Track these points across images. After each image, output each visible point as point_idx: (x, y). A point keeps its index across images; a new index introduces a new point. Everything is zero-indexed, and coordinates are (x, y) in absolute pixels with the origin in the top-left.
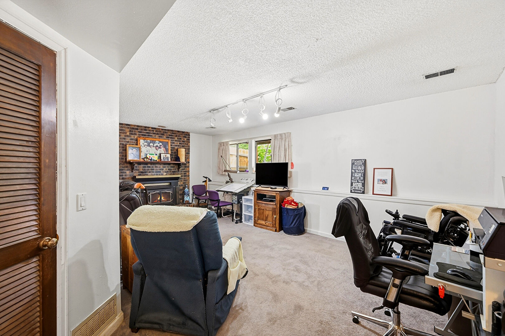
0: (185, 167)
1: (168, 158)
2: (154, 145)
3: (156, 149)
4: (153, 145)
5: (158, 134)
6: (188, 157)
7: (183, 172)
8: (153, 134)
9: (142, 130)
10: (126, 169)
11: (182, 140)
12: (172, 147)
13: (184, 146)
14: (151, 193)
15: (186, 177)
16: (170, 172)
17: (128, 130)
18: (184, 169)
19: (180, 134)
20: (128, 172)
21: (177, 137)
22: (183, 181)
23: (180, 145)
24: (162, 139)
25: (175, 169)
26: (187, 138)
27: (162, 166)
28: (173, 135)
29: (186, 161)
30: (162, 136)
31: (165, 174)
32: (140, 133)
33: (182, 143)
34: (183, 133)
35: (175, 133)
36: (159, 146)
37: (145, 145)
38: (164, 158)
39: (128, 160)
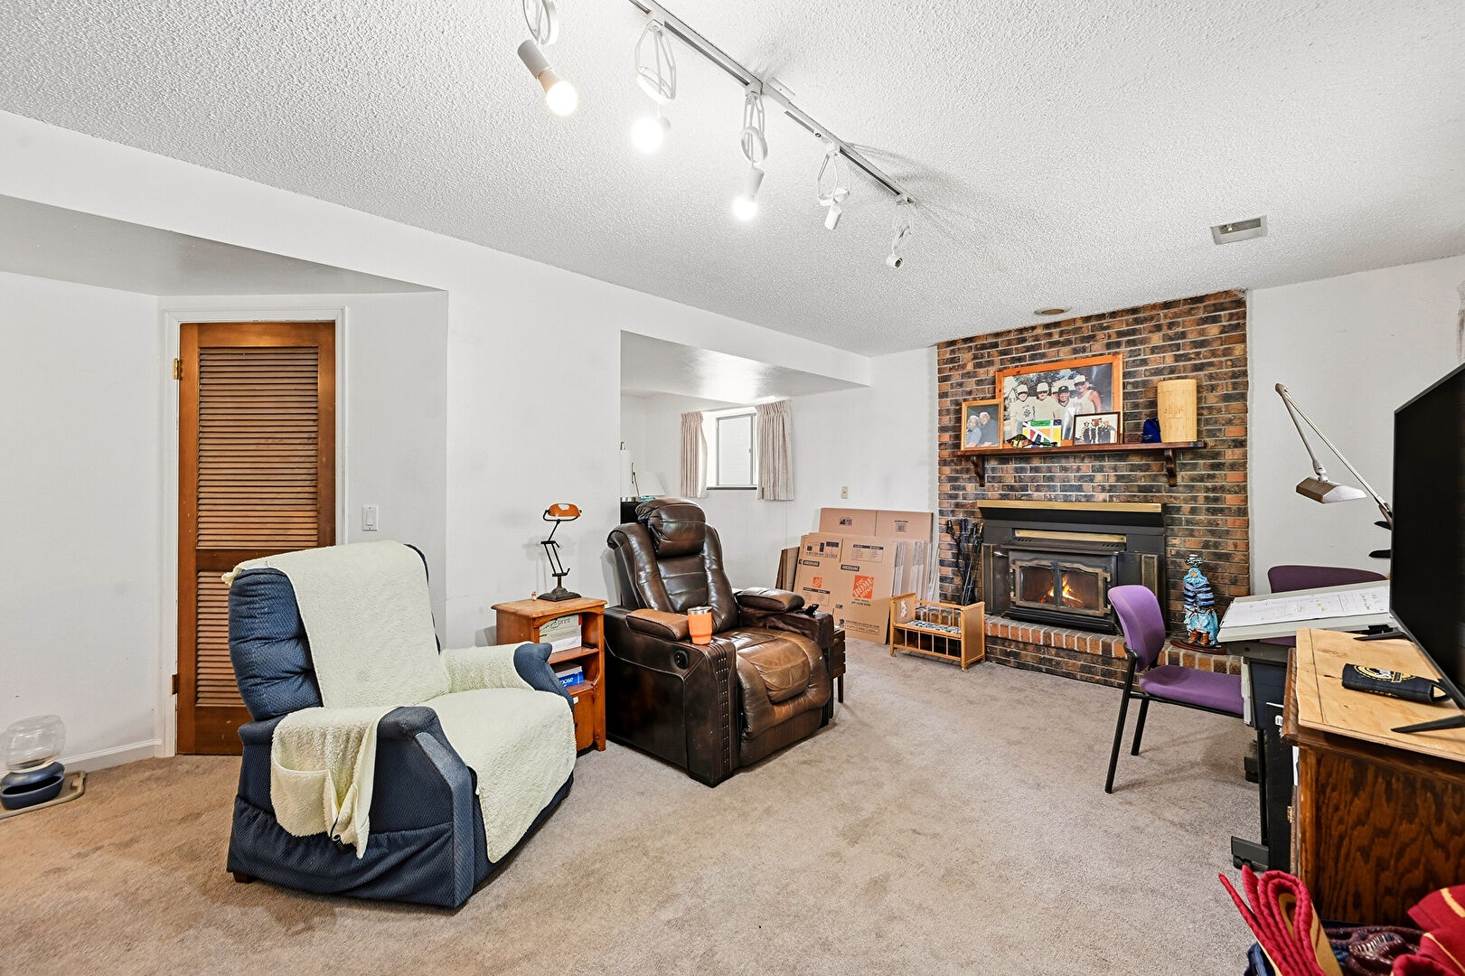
1: (1105, 432)
2: (1050, 386)
3: (1060, 401)
4: (1047, 388)
6: (1230, 416)
7: (1198, 491)
8: (1050, 348)
9: (1009, 345)
10: (965, 476)
11: (1192, 337)
12: (1132, 383)
13: (1202, 363)
14: (1019, 563)
15: (1219, 517)
16: (1127, 489)
17: (970, 355)
18: (1209, 476)
19: (1176, 315)
20: (971, 487)
21: (1161, 334)
22: (1204, 535)
23: (1181, 364)
24: (1087, 357)
25: (1154, 478)
26: (1224, 324)
27: (1086, 466)
28: (1141, 326)
29: (1214, 435)
30: (1087, 345)
31: (1101, 499)
32: (1006, 355)
33: (1191, 351)
34: (1195, 306)
35: (1152, 318)
36: (1072, 388)
37: (1019, 394)
38: (1090, 433)
39: (962, 449)
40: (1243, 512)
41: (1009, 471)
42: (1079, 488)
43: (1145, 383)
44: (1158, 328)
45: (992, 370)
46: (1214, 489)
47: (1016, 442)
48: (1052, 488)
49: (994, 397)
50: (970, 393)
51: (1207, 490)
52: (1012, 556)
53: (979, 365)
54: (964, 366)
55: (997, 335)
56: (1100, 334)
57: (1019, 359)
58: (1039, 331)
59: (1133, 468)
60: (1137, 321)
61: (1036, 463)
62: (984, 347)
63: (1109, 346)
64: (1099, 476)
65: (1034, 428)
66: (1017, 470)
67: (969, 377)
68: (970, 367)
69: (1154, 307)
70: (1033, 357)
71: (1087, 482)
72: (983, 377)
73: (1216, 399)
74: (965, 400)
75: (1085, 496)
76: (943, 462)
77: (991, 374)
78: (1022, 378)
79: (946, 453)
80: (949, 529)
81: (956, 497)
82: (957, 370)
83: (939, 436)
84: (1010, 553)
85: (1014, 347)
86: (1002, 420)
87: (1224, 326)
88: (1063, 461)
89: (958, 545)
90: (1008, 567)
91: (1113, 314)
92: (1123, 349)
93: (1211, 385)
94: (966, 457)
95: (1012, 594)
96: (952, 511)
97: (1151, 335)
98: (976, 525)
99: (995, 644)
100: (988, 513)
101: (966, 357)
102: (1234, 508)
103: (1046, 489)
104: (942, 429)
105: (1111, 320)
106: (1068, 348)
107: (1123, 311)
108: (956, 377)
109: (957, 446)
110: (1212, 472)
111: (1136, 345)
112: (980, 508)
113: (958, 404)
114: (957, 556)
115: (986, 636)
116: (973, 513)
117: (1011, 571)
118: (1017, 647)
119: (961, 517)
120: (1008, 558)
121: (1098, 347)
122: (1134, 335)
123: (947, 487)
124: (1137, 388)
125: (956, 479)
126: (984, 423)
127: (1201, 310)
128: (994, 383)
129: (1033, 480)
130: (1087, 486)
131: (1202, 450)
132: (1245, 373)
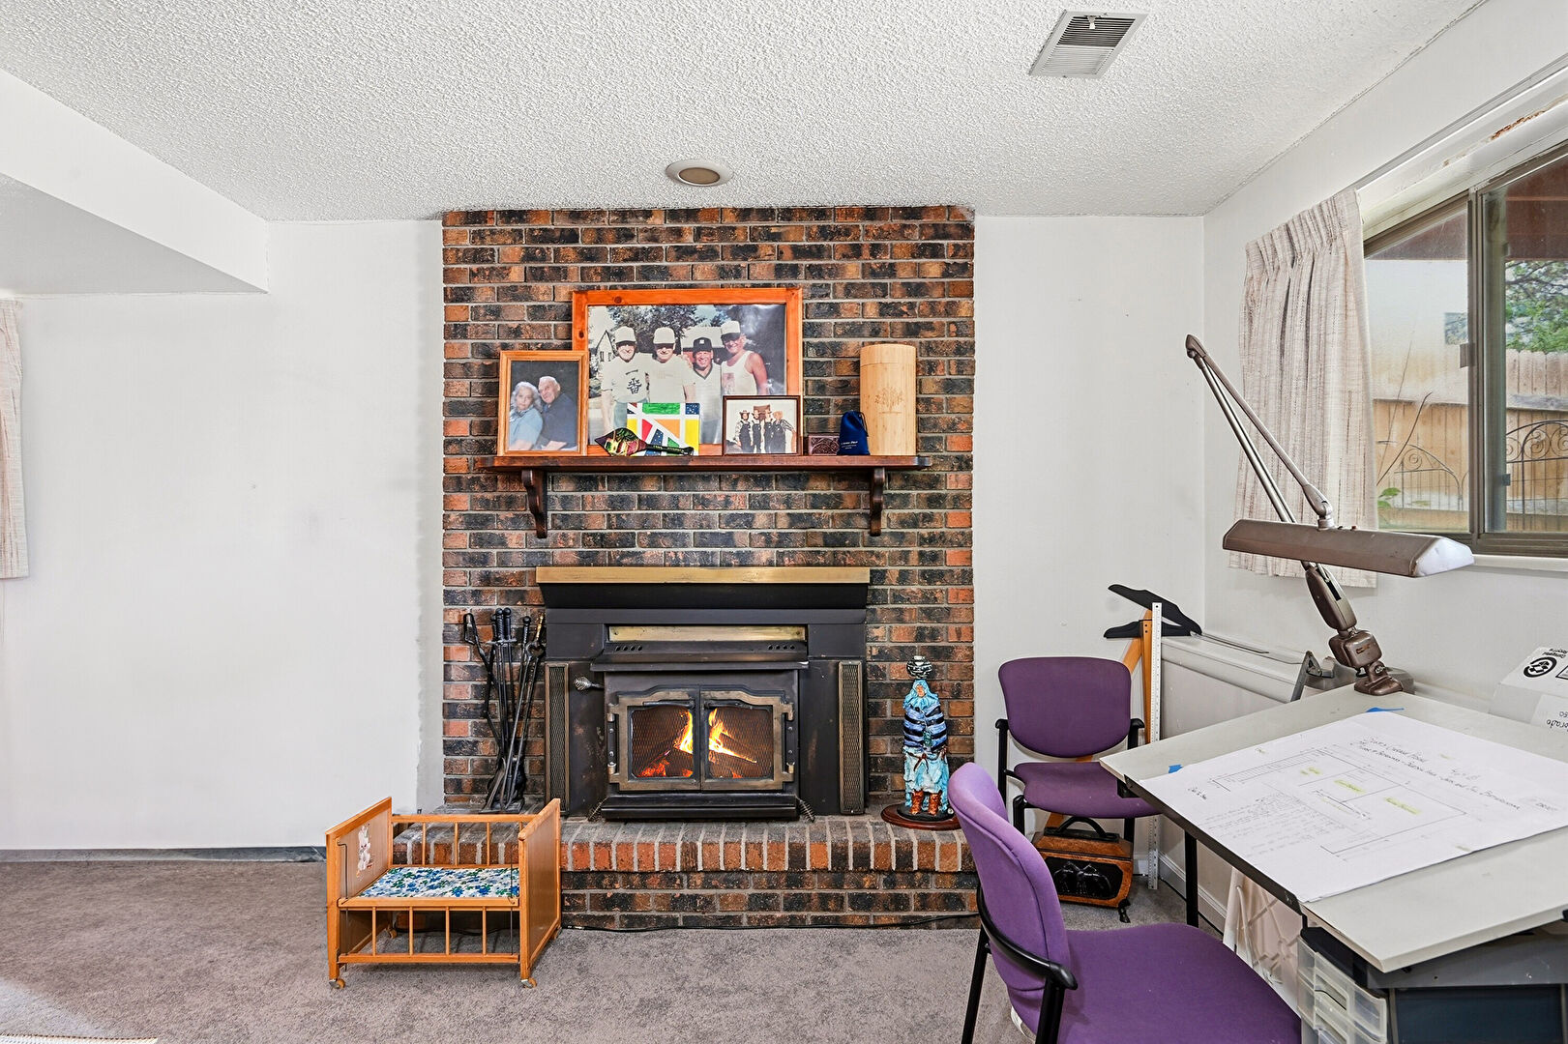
0: (935, 501)
1: (775, 431)
2: (678, 335)
3: (695, 366)
4: (673, 340)
5: (709, 254)
6: (953, 416)
7: (911, 543)
8: (678, 259)
9: (600, 240)
10: (503, 514)
11: (905, 276)
12: (816, 346)
13: (916, 323)
14: (626, 701)
15: (938, 586)
16: (807, 540)
17: (516, 250)
18: (925, 516)
19: (882, 234)
20: (517, 539)
21: (859, 262)
22: (920, 620)
23: (889, 320)
24: (743, 286)
25: (847, 520)
26: (947, 260)
27: (741, 496)
28: (831, 243)
29: (933, 449)
30: (743, 264)
31: (764, 560)
32: (591, 259)
33: (902, 301)
34: (908, 222)
35: (847, 232)
36: (717, 343)
37: (620, 344)
38: (751, 433)
39: (501, 453)
40: (967, 577)
41: (595, 506)
42: (728, 540)
43: (835, 349)
44: (856, 251)
45: (564, 289)
46: (931, 540)
47: (614, 444)
48: (679, 540)
49: (568, 347)
50: (516, 332)
51: (923, 541)
52: (611, 685)
53: (538, 275)
54: (503, 272)
55: (576, 215)
56: (766, 248)
57: (620, 274)
58: (657, 221)
59: (817, 502)
60: (824, 233)
61: (651, 489)
62: (546, 236)
63: (779, 271)
64: (761, 517)
65: (651, 418)
66: (612, 503)
67: (516, 298)
68: (516, 275)
69: (850, 212)
70: (646, 273)
71: (741, 527)
72: (545, 301)
73: (936, 388)
74: (505, 347)
75: (738, 554)
76: (454, 483)
77: (563, 296)
78: (625, 312)
79: (462, 462)
80: (467, 632)
81: (484, 560)
82: (489, 278)
83: (446, 424)
84: (607, 680)
85: (608, 246)
86: (585, 396)
87: (948, 264)
88: (700, 485)
89: (488, 667)
90: (602, 710)
91: (788, 213)
92: (801, 281)
93: (929, 362)
94: (511, 472)
95: (612, 767)
96: (475, 593)
97: (846, 262)
98: (527, 622)
99: (581, 885)
100: (557, 596)
101: (509, 252)
102: (957, 570)
103: (668, 542)
104: (453, 409)
105: (782, 223)
106: (709, 265)
107: (803, 209)
108: (485, 293)
109: (488, 447)
110: (928, 511)
111: (821, 277)
112: (540, 585)
113: (488, 353)
114: (485, 692)
115: (563, 872)
116: (521, 596)
117: (611, 719)
118: (628, 884)
119: (495, 605)
120: (602, 690)
121: (762, 270)
122: (820, 257)
123: (463, 540)
124: (822, 356)
125: (483, 522)
126: (549, 400)
127: (917, 233)
128: (568, 316)
129: (644, 522)
130: (741, 534)
131: (916, 472)
132: (971, 347)
